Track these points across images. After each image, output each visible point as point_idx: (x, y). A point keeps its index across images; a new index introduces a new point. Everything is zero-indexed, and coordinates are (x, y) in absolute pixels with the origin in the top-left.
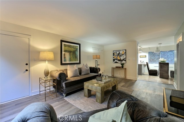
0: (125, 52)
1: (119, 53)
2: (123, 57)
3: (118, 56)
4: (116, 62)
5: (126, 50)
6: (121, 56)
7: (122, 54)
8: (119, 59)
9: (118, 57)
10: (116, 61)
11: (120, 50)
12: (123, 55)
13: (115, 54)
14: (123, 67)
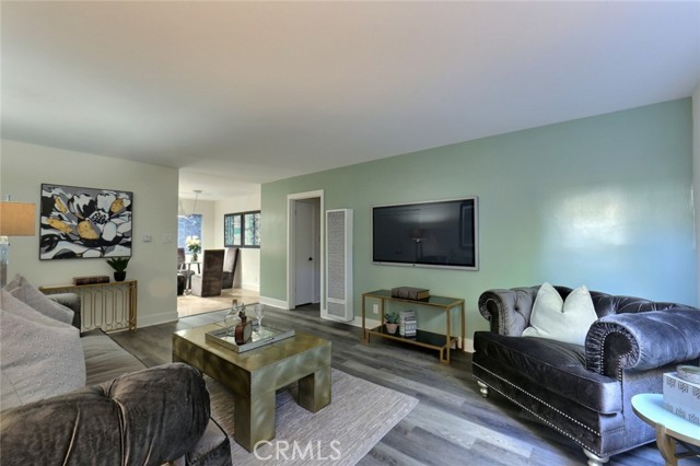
0: (127, 203)
1: (91, 208)
2: (117, 226)
3: (80, 221)
4: (69, 255)
5: (131, 195)
6: (104, 222)
7: (111, 213)
8: (91, 235)
9: (83, 224)
10: (62, 246)
11: (100, 192)
12: (118, 216)
13: (60, 205)
14: (120, 276)
